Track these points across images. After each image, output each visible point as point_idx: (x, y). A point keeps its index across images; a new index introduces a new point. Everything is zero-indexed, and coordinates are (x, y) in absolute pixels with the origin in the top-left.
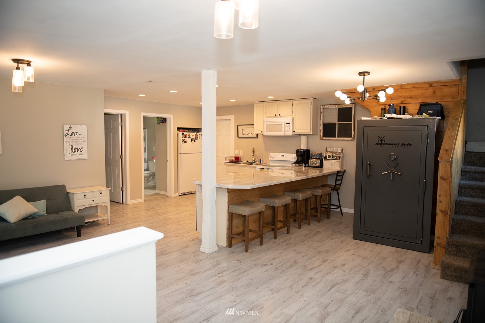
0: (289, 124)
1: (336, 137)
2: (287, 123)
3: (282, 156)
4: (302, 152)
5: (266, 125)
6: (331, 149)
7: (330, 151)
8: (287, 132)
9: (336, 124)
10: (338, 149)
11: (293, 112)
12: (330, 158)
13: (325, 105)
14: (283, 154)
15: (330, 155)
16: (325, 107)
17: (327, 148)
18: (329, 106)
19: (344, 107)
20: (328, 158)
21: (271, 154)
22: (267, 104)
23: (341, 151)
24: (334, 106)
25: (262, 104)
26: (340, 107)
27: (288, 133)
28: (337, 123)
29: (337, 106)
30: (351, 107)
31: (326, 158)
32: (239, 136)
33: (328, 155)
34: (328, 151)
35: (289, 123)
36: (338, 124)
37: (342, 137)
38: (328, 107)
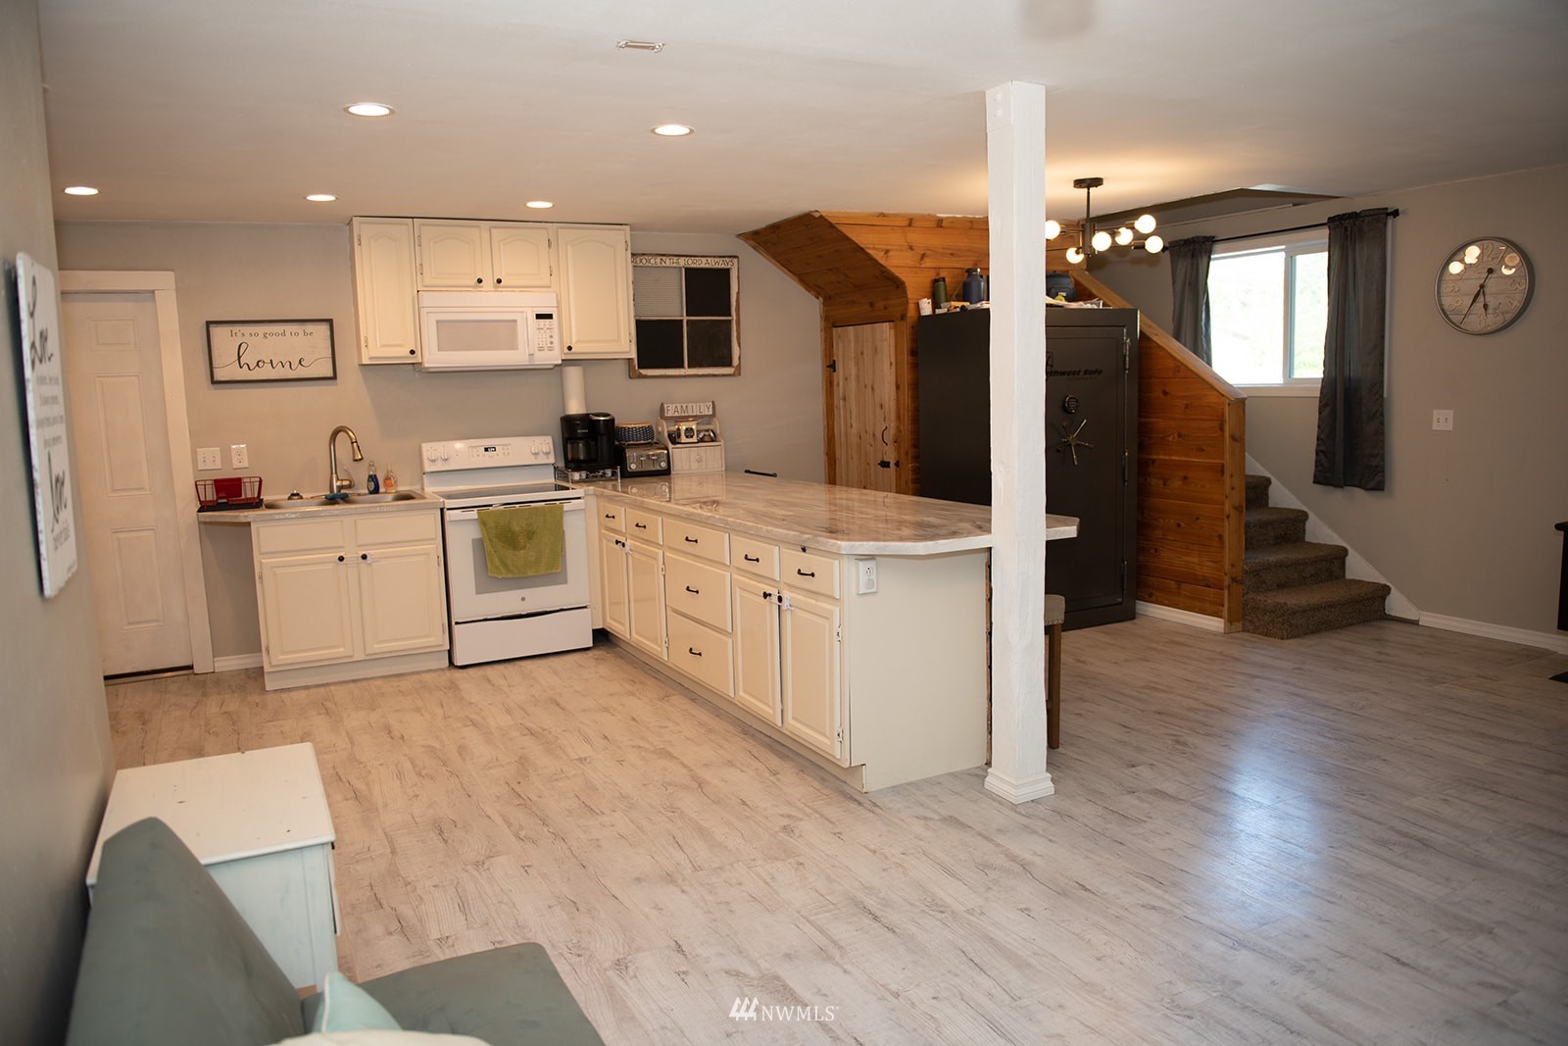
0: (548, 321)
1: (682, 367)
2: (539, 316)
3: (486, 450)
4: (602, 426)
5: (438, 322)
6: (679, 406)
7: (676, 414)
8: (541, 349)
9: (681, 321)
10: (702, 404)
11: (551, 271)
12: (692, 437)
13: (644, 254)
14: (489, 442)
15: (691, 429)
16: (644, 261)
17: (665, 406)
18: (658, 260)
19: (707, 266)
20: (684, 439)
21: (430, 450)
22: (429, 230)
23: (711, 413)
24: (675, 258)
25: (402, 229)
26: (693, 266)
27: (546, 353)
28: (685, 318)
29: (682, 262)
30: (726, 267)
31: (674, 438)
32: (218, 376)
33: (684, 428)
34: (670, 415)
35: (550, 316)
36: (688, 321)
37: (701, 365)
38: (652, 261)
